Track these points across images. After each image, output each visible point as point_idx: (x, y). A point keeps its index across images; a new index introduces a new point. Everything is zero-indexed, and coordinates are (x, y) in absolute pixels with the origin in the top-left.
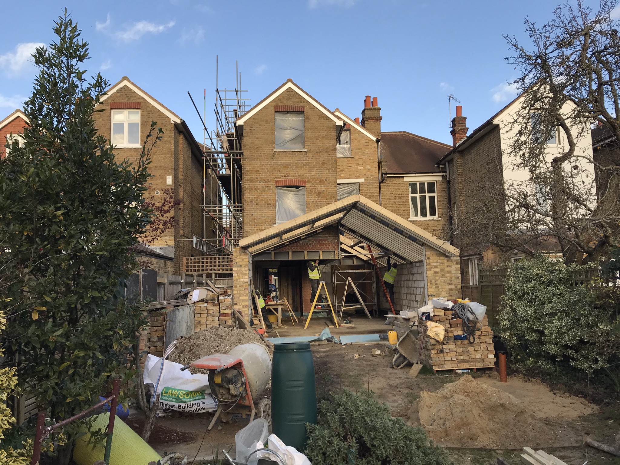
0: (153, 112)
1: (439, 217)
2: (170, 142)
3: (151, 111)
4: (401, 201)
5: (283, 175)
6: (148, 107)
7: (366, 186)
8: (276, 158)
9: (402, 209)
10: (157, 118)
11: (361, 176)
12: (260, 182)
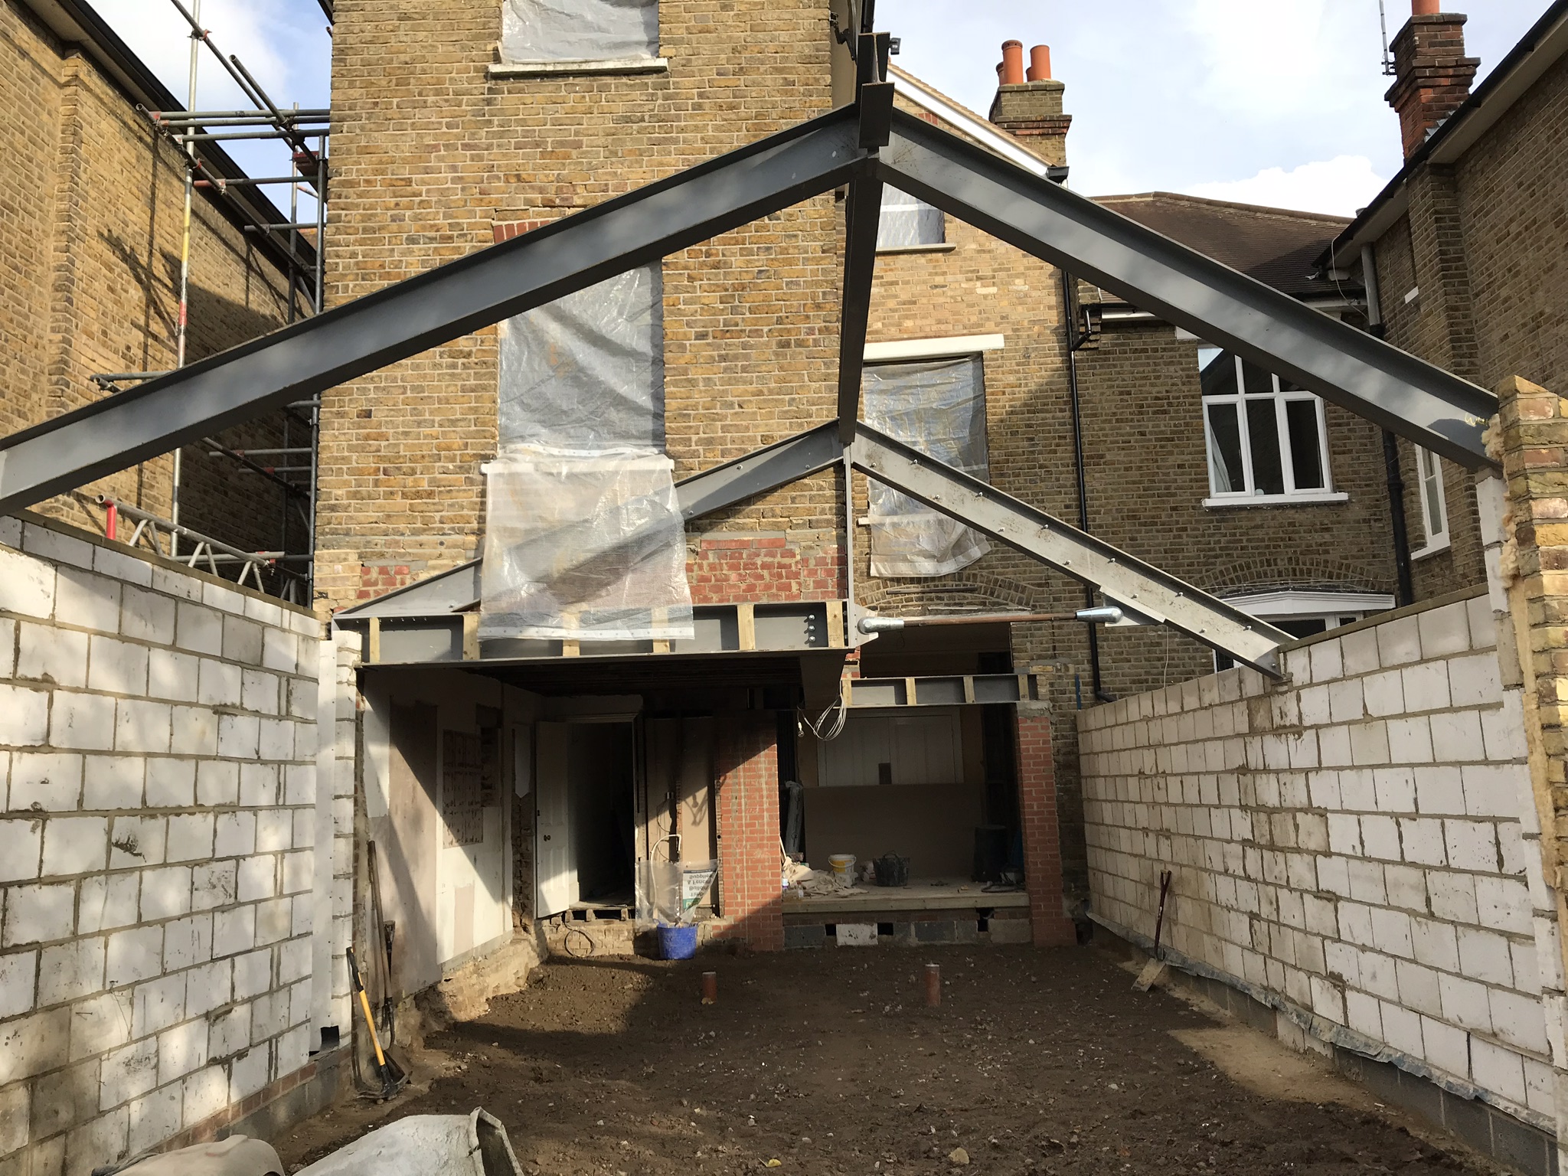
1: (1336, 488)
4: (1165, 424)
5: (538, 197)
7: (1011, 365)
8: (502, 112)
9: (1172, 460)
11: (990, 325)
12: (411, 240)
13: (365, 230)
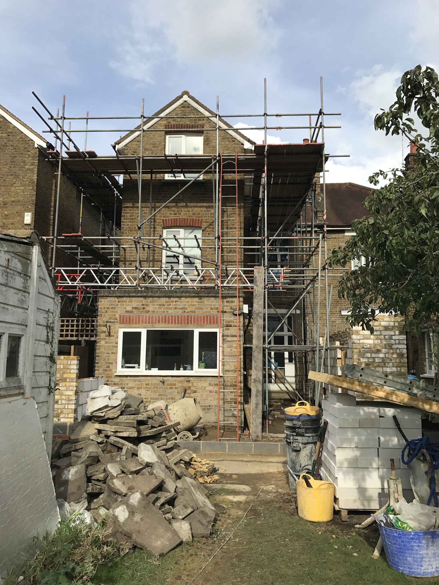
0: (14, 134)
2: (32, 171)
3: (12, 133)
6: (8, 127)
10: (18, 141)
13: (131, 219)
